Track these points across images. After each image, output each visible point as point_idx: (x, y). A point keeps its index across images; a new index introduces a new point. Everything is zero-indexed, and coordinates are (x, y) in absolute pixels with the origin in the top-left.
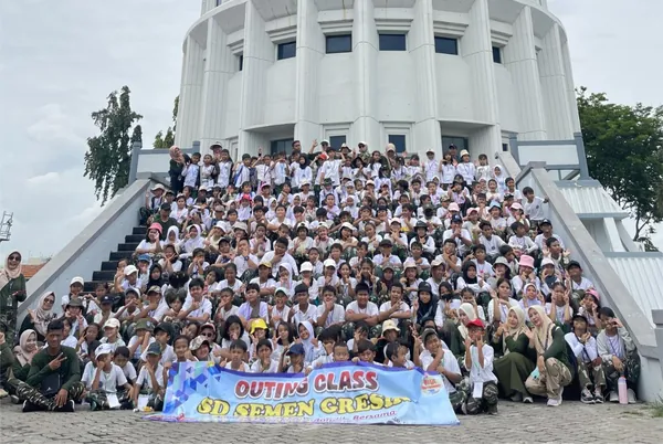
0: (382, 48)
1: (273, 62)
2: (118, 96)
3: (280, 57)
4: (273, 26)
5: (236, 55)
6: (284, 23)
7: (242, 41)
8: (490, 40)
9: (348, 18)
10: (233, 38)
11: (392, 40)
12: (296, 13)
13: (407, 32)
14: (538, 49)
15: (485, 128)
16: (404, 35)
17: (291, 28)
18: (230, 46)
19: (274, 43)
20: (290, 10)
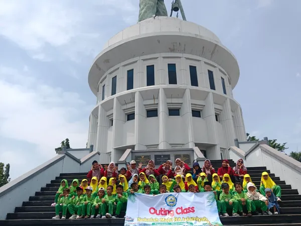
0: (170, 115)
1: (125, 122)
2: (65, 142)
3: (128, 120)
4: (125, 107)
5: (110, 120)
6: (129, 106)
7: (113, 114)
8: (214, 112)
9: (156, 103)
10: (109, 113)
11: (174, 112)
12: (134, 102)
13: (180, 108)
14: (233, 116)
15: (214, 146)
16: (179, 110)
17: (132, 108)
18: (108, 116)
19: (126, 114)
20: (132, 100)
